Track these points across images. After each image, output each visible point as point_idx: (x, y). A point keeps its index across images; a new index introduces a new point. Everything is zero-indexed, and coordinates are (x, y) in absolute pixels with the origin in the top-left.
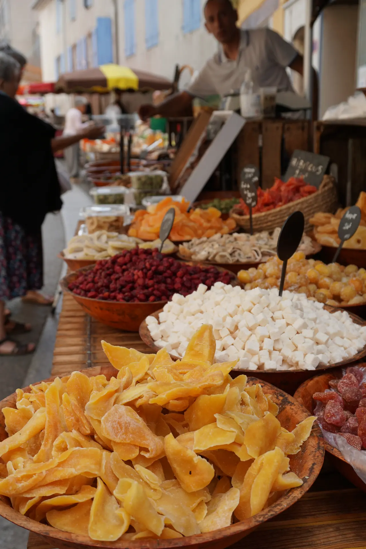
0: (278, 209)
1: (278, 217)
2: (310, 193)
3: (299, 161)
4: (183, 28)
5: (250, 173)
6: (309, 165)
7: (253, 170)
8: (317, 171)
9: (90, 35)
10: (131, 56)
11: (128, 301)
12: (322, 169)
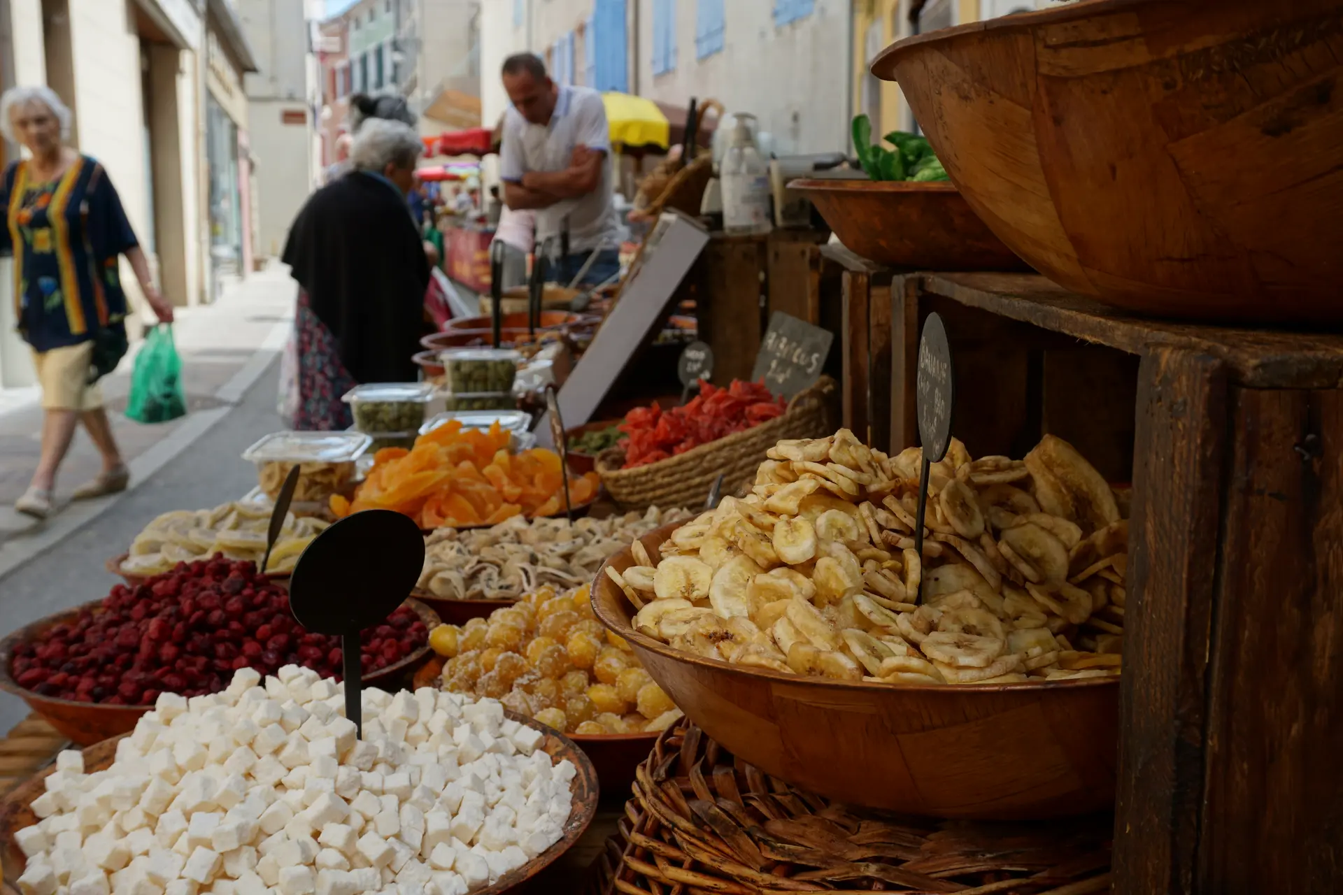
0: (676, 458)
1: (677, 476)
2: (764, 418)
3: (779, 337)
4: (775, 14)
5: (696, 361)
6: (795, 349)
7: (701, 355)
8: (810, 365)
9: (581, 30)
10: (666, 73)
11: (97, 699)
12: (817, 360)
